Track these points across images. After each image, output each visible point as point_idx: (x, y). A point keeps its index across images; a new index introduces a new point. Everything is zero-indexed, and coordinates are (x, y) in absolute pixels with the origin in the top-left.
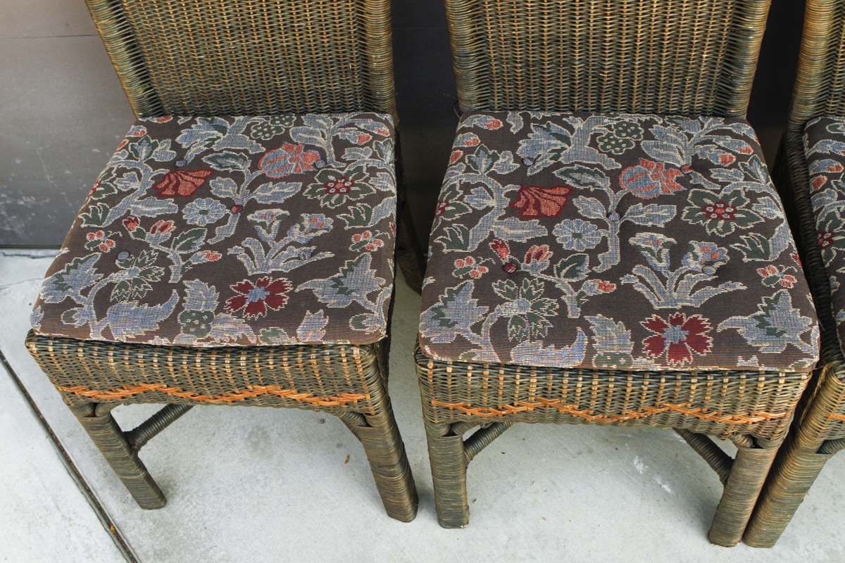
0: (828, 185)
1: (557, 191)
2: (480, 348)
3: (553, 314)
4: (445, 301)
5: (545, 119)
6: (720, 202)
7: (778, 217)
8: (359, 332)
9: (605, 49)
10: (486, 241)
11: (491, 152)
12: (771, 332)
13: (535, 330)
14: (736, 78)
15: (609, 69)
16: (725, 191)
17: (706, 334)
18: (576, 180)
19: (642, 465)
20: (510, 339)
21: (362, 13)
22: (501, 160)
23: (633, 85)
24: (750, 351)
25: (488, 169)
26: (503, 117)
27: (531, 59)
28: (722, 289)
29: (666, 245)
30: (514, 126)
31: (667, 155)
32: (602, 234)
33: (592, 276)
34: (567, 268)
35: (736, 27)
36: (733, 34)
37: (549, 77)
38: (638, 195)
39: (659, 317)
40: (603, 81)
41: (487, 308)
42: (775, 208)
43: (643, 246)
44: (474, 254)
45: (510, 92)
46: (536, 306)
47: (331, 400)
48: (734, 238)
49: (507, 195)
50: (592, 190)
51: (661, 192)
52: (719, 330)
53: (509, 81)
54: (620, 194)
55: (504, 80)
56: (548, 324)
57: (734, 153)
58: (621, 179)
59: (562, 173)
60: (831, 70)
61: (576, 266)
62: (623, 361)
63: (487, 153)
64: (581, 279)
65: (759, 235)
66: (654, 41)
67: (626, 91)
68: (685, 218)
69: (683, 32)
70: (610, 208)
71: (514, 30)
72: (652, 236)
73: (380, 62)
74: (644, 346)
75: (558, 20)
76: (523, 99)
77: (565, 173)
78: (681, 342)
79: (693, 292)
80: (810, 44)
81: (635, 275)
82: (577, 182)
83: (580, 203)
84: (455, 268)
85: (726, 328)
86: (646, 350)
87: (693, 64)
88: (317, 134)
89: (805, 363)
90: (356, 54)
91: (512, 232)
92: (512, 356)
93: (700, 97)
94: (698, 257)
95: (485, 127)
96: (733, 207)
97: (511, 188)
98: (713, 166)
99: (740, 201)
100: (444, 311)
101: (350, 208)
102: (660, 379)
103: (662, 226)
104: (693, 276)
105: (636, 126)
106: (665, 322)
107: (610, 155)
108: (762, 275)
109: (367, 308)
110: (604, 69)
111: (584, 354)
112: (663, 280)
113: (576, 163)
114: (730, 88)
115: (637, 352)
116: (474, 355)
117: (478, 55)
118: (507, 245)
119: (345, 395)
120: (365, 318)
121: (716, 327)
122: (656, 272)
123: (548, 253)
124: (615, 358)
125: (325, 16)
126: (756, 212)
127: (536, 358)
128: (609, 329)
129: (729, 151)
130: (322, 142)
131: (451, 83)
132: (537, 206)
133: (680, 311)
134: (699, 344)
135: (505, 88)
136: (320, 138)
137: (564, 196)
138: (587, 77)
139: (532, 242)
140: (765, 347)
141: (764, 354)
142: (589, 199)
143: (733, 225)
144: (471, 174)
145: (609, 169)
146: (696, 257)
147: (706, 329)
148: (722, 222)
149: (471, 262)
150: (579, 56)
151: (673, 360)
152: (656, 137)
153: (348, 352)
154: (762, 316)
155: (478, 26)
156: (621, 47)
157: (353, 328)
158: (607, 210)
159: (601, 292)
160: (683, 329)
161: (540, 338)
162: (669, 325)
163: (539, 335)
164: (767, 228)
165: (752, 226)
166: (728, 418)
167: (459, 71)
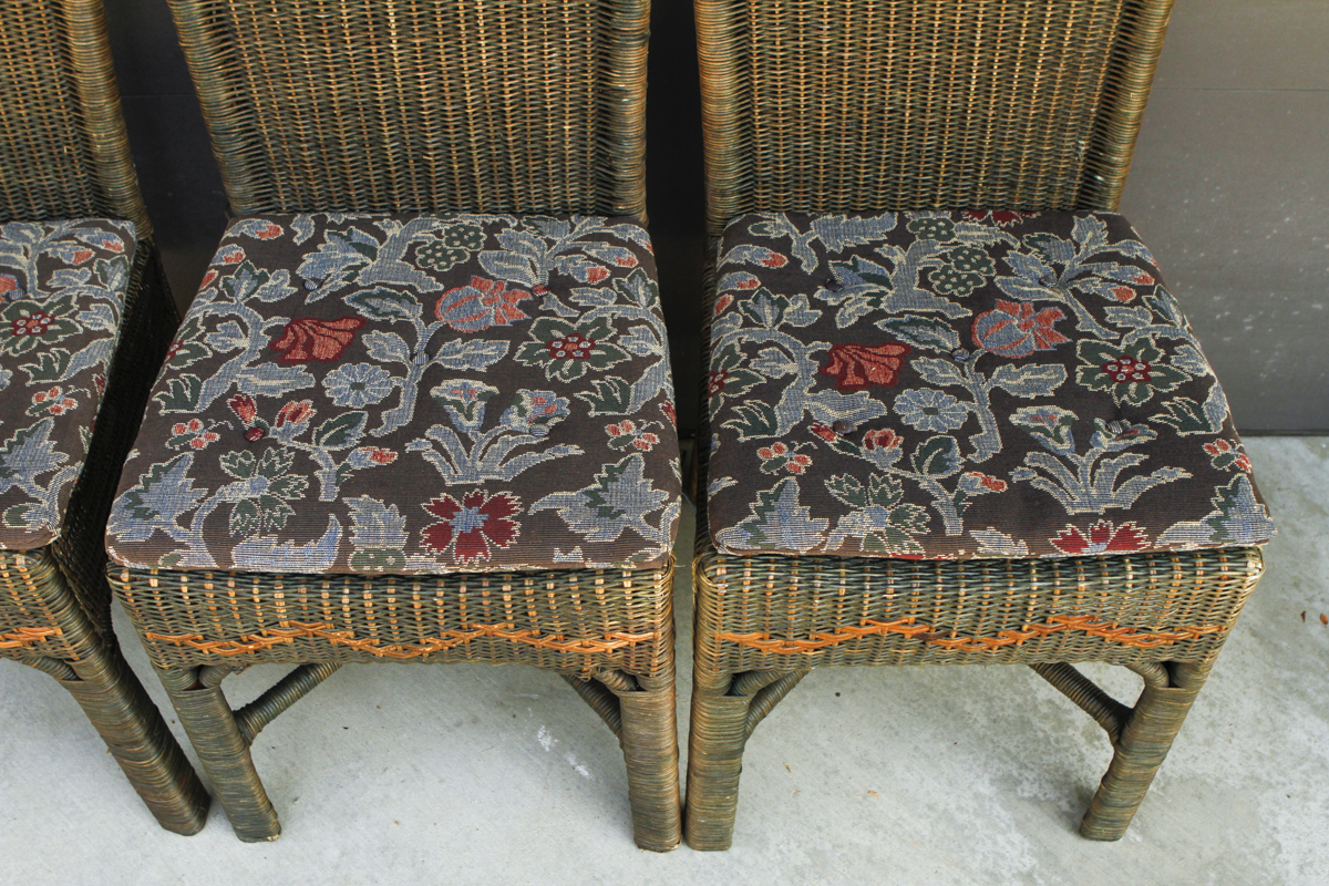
0: (734, 307)
1: (342, 325)
2: (188, 547)
3: (298, 496)
4: (147, 482)
5: (347, 223)
6: (575, 334)
7: (653, 354)
8: (16, 529)
9: (424, 120)
10: (224, 397)
11: (257, 272)
12: (606, 513)
13: (268, 520)
14: (615, 159)
15: (435, 149)
16: (584, 319)
17: (513, 518)
18: (373, 308)
19: (549, 738)
20: (232, 533)
21: (71, 72)
22: (271, 282)
23: (474, 171)
24: (571, 540)
25: (248, 296)
26: (286, 222)
27: (321, 137)
28: (549, 455)
29: (481, 397)
30: (300, 233)
31: (513, 271)
32: (395, 384)
33: (366, 441)
34: (332, 432)
35: (604, 85)
36: (602, 96)
37: (351, 162)
38: (459, 327)
39: (450, 497)
40: (430, 167)
41: (205, 490)
42: (651, 341)
43: (449, 398)
44: (203, 416)
45: (299, 185)
46: (276, 487)
47: (8, 640)
48: (584, 384)
49: (268, 332)
50: (393, 321)
51: (492, 323)
52: (532, 512)
53: (295, 168)
54: (434, 327)
55: (289, 168)
56: (289, 511)
57: (609, 266)
58: (439, 305)
59: (355, 300)
60: (750, 145)
61: (346, 428)
62: (391, 560)
63: (252, 272)
64: (348, 446)
65: (620, 378)
66: (492, 107)
67: (465, 181)
68: (519, 358)
69: (531, 93)
70: (417, 347)
71: (290, 95)
72: (464, 385)
73: (105, 144)
74: (422, 538)
75: (352, 79)
76: (320, 195)
77: (359, 300)
78: (475, 531)
79: (506, 460)
80: (711, 108)
81: (428, 439)
82: (375, 311)
83: (372, 341)
84: (171, 436)
85: (541, 508)
86: (424, 544)
87: (553, 139)
88: (17, 250)
89: (648, 555)
90: (72, 131)
91: (264, 383)
92: (233, 557)
93: (572, 189)
94: (526, 411)
95: (257, 237)
96: (591, 341)
97: (275, 321)
98: (576, 284)
99: (603, 332)
100: (143, 496)
101: (39, 354)
102: (459, 587)
103: (483, 370)
104: (511, 438)
105: (477, 230)
106: (457, 503)
107: (430, 272)
108: (610, 434)
109: (32, 495)
110: (427, 149)
111: (336, 552)
112: (467, 443)
113: (378, 284)
114: (611, 173)
115: (412, 547)
116: (179, 558)
117: (243, 132)
118: (254, 402)
119: (24, 629)
120: (26, 509)
121: (527, 509)
122: (460, 434)
123: (310, 411)
124: (381, 556)
125: (18, 76)
126: (622, 347)
127: (267, 559)
128: (375, 515)
129: (601, 263)
130: (23, 262)
132: (309, 345)
133: (482, 487)
134: (500, 532)
135: (292, 180)
136: (21, 258)
137: (351, 331)
138: (407, 161)
139: (288, 397)
140: (593, 534)
141: (590, 544)
142: (387, 335)
143: (585, 365)
144: (222, 302)
145: (425, 292)
146: (522, 412)
147: (514, 512)
148: (570, 362)
149: (196, 426)
150: (390, 130)
151: (462, 556)
152: (503, 245)
153: (9, 561)
154: (597, 490)
155: (239, 88)
156: (446, 116)
157: (8, 525)
158: (412, 349)
159: (375, 463)
160: (481, 512)
161: (274, 530)
162: (462, 507)
163: (273, 526)
164: (633, 368)
165: (612, 367)
166: (574, 644)
167: (219, 156)
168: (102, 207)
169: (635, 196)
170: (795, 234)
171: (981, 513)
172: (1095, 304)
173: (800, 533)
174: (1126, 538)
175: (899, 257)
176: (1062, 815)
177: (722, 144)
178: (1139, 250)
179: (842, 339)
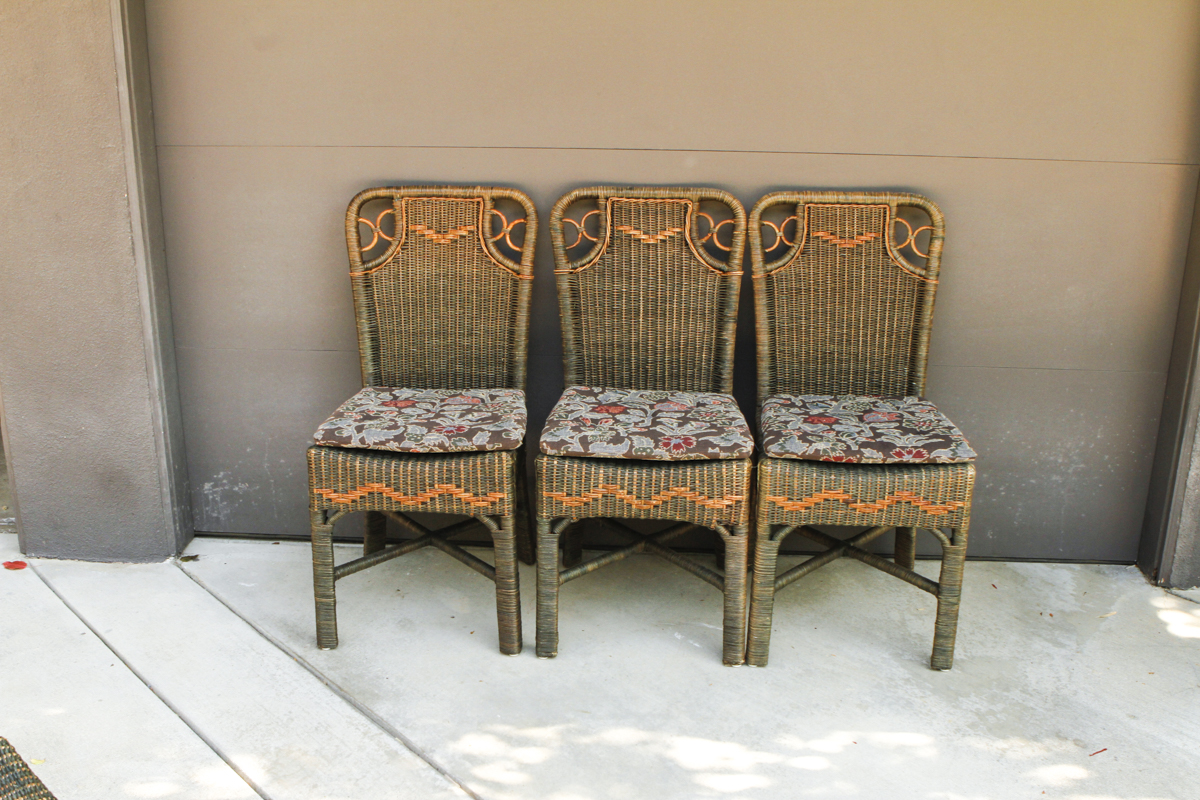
0: (770, 410)
1: (618, 408)
2: (573, 444)
3: (612, 435)
4: (554, 431)
5: (614, 389)
6: (709, 413)
7: (739, 418)
8: (508, 438)
9: (648, 351)
10: (578, 418)
12: (727, 440)
14: (722, 369)
15: (651, 363)
16: (712, 410)
18: (629, 405)
19: (680, 636)
20: (589, 442)
21: (513, 327)
23: (665, 374)
24: (714, 446)
25: (580, 400)
26: (590, 388)
27: (607, 356)
28: (704, 432)
29: (676, 422)
30: (596, 390)
31: (682, 401)
32: (642, 419)
33: (635, 427)
35: (719, 338)
36: (718, 343)
37: (617, 368)
38: (664, 410)
39: (669, 437)
40: (648, 371)
41: (577, 433)
42: (738, 415)
43: (664, 422)
44: (572, 421)
46: (604, 433)
47: (482, 501)
48: (714, 421)
49: (591, 407)
50: (638, 408)
51: (677, 410)
54: (654, 410)
56: (610, 438)
57: (720, 402)
58: (655, 406)
59: (622, 404)
60: (774, 366)
61: (627, 425)
64: (629, 428)
65: (728, 421)
66: (675, 347)
67: (661, 377)
68: (689, 416)
69: (691, 341)
70: (648, 413)
71: (598, 339)
72: (669, 420)
73: (520, 357)
74: (660, 445)
76: (602, 383)
78: (679, 443)
79: (688, 432)
80: (760, 348)
83: (631, 411)
84: (560, 423)
87: (697, 361)
90: (507, 352)
91: (592, 416)
92: (590, 448)
93: (703, 383)
94: (694, 425)
95: (580, 390)
96: (716, 414)
97: (593, 406)
98: (707, 405)
99: (720, 413)
100: (553, 433)
101: (501, 411)
103: (676, 418)
105: (666, 393)
106: (672, 438)
107: (650, 400)
108: (726, 429)
109: (511, 431)
110: (648, 363)
111: (628, 448)
112: (673, 429)
113: (630, 401)
114: (720, 377)
115: (656, 447)
116: (570, 447)
117: (577, 353)
118: (589, 419)
119: (492, 494)
121: (697, 440)
123: (612, 421)
124: (644, 450)
126: (728, 415)
128: (642, 439)
129: (717, 401)
131: (563, 369)
132: (607, 411)
133: (680, 436)
134: (688, 444)
136: (481, 395)
137: (622, 409)
138: (639, 368)
139: (603, 419)
140: (723, 444)
142: (636, 410)
143: (714, 418)
144: (571, 401)
145: (649, 403)
147: (693, 440)
148: (708, 418)
149: (569, 422)
150: (634, 355)
151: (675, 450)
152: (677, 397)
154: (723, 437)
155: (578, 335)
156: (657, 350)
157: (504, 438)
158: (646, 413)
159: (640, 431)
160: (681, 440)
161: (605, 441)
164: (732, 420)
165: (724, 419)
166: (710, 502)
167: (565, 361)
168: (510, 384)
169: (728, 385)
170: (793, 398)
171: (864, 445)
172: (912, 413)
173: (799, 448)
174: (919, 455)
175: (834, 403)
176: (923, 664)
177: (764, 365)
178: (930, 403)
179: (811, 416)
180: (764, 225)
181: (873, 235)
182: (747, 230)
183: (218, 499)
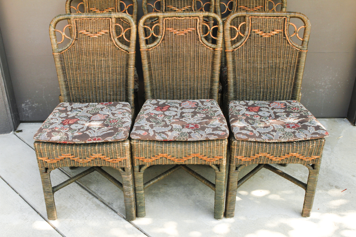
180: (221, 4)
181: (261, 7)
182: (215, 6)
183: (27, 109)
